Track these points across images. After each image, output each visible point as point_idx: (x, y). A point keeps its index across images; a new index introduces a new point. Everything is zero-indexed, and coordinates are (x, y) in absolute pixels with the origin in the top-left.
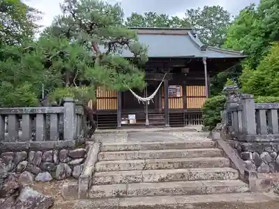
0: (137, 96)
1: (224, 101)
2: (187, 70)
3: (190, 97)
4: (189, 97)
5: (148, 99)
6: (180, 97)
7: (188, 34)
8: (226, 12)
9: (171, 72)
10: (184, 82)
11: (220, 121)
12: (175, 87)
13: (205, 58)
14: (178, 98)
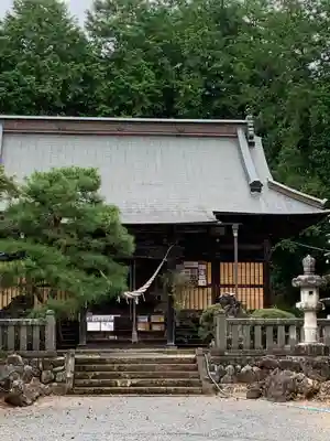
3: (228, 286)
5: (136, 293)
6: (207, 287)
7: (237, 136)
12: (195, 264)
13: (235, 226)
14: (203, 287)
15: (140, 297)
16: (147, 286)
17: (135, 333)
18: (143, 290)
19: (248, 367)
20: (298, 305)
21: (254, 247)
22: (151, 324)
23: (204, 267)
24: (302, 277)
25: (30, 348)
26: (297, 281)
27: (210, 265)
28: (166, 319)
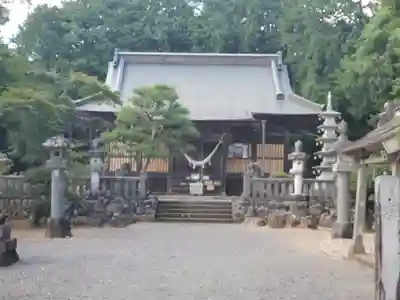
0: (189, 159)
6: (248, 159)
12: (241, 145)
13: (263, 122)
14: (245, 159)
19: (262, 207)
20: (291, 171)
21: (278, 134)
23: (247, 147)
24: (294, 154)
25: (130, 194)
26: (291, 157)
27: (250, 145)
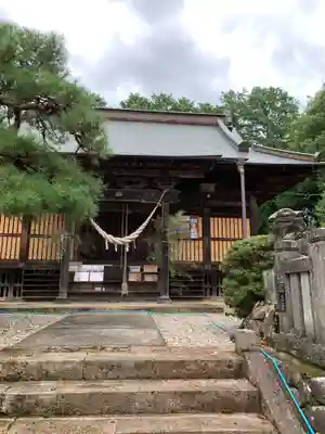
0: (103, 233)
1: (271, 248)
2: (211, 187)
3: (218, 239)
4: (214, 239)
5: (127, 239)
6: (198, 239)
7: (217, 125)
8: (291, 99)
9: (176, 188)
10: (206, 210)
11: (262, 298)
14: (194, 240)
15: (131, 244)
16: (139, 231)
17: (125, 285)
18: (135, 235)
22: (143, 274)
23: (194, 221)
27: (200, 219)
28: (159, 270)
